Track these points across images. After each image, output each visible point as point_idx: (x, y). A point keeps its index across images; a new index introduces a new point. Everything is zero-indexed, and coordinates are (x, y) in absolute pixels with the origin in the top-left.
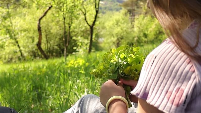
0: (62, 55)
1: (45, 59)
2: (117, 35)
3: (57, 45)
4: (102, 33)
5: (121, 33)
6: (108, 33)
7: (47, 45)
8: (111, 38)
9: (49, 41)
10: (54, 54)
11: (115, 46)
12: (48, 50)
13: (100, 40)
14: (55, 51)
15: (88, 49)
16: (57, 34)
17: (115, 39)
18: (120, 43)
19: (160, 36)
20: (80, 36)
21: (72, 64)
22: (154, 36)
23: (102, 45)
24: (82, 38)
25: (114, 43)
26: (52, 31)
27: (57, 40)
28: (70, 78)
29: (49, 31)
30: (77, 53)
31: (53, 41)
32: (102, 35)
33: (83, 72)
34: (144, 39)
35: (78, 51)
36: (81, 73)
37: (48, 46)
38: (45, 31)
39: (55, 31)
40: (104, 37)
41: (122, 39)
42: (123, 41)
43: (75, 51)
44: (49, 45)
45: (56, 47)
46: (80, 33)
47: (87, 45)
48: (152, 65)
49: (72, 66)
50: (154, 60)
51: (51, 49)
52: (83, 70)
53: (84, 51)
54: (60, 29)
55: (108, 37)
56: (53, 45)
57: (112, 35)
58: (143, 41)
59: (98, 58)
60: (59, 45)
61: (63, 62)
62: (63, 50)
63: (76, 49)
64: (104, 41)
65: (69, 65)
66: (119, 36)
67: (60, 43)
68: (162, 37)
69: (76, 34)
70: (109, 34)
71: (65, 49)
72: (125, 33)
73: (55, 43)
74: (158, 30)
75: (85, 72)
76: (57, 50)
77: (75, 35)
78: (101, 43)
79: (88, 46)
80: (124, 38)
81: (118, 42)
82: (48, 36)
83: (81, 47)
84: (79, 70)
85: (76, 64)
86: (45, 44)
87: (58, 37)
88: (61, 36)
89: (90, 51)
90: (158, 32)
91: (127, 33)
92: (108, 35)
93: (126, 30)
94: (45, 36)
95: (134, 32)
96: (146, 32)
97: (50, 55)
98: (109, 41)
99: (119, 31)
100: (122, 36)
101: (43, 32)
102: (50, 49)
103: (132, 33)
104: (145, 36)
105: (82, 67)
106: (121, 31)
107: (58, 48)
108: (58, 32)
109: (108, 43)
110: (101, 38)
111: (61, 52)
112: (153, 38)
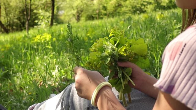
0: (23, 28)
1: (5, 33)
2: (77, 7)
3: (17, 19)
4: (62, 6)
5: (81, 5)
6: (68, 6)
7: (7, 18)
8: (71, 11)
9: (9, 14)
10: (14, 27)
11: (76, 19)
12: (8, 23)
13: (60, 13)
14: (15, 24)
15: (50, 22)
16: (17, 7)
17: (75, 12)
18: (80, 15)
19: (119, 9)
20: (41, 8)
21: (39, 40)
22: (113, 9)
23: (62, 18)
24: (43, 11)
25: (74, 15)
26: (11, 4)
27: (17, 13)
28: (37, 53)
29: (9, 4)
30: (39, 26)
31: (12, 14)
32: (62, 8)
33: (50, 47)
34: (103, 12)
35: (40, 25)
36: (48, 48)
37: (7, 20)
38: (4, 4)
39: (15, 4)
40: (64, 10)
41: (82, 11)
42: (83, 13)
43: (36, 24)
44: (9, 19)
45: (16, 20)
46: (41, 6)
47: (48, 18)
48: (180, 55)
49: (39, 41)
50: (183, 49)
51: (11, 22)
52: (50, 45)
53: (46, 24)
54: (20, 2)
55: (68, 9)
56: (13, 19)
57: (72, 7)
58: (103, 14)
59: (62, 31)
60: (19, 19)
61: (26, 36)
62: (23, 24)
63: (37, 23)
64: (64, 14)
65: (36, 40)
66: (79, 9)
67: (20, 16)
68: (121, 10)
69: (36, 6)
70: (70, 7)
71: (27, 23)
72: (85, 6)
73: (14, 16)
74: (117, 3)
75: (52, 48)
76: (17, 23)
77: (36, 8)
78: (61, 15)
79: (50, 20)
80: (84, 10)
81: (78, 14)
82: (8, 9)
83: (42, 20)
84: (46, 45)
85: (42, 39)
86: (5, 18)
87: (18, 10)
88: (21, 9)
89: (52, 24)
90: (117, 5)
91: (87, 6)
92: (68, 7)
93: (87, 3)
94: (4, 9)
95: (94, 5)
96: (106, 5)
97: (11, 28)
98: (70, 13)
99: (79, 4)
100: (82, 9)
101: (2, 5)
102: (9, 22)
103: (92, 5)
104: (105, 8)
105: (50, 43)
106: (81, 4)
107: (19, 22)
108: (18, 4)
109: (68, 16)
110: (61, 10)
111: (22, 25)
112: (112, 11)
